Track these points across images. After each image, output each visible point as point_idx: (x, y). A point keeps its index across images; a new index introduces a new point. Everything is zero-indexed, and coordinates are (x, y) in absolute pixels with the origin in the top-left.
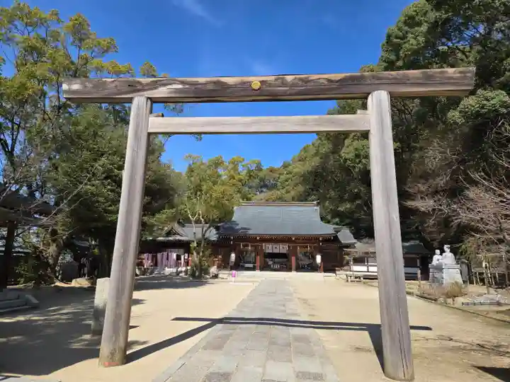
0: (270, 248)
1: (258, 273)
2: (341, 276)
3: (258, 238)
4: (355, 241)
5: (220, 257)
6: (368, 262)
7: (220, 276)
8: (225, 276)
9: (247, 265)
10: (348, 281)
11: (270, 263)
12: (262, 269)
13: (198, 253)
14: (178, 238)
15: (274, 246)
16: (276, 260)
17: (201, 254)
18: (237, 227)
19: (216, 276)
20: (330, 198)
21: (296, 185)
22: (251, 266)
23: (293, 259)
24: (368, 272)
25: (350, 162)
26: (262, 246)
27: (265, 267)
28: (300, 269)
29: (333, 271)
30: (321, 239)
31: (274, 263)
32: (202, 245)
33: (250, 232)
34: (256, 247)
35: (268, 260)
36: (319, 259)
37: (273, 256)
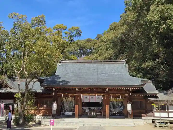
0: (87, 98)
1: (76, 120)
2: (147, 121)
3: (77, 89)
4: (157, 92)
5: (45, 106)
6: (168, 109)
7: (43, 123)
8: (48, 123)
9: (67, 113)
10: (156, 126)
11: (87, 111)
12: (80, 116)
13: (22, 103)
14: (8, 90)
15: (91, 97)
16: (93, 108)
17: (25, 103)
18: (59, 80)
19: (39, 124)
20: (135, 57)
21: (108, 49)
22: (71, 113)
23: (107, 107)
24: (168, 117)
25: (155, 24)
26: (80, 97)
27: (82, 115)
28: (113, 115)
29: (140, 117)
30: (131, 90)
31: (91, 111)
32: (25, 96)
33: (70, 84)
34: (75, 97)
35: (85, 108)
36: (129, 107)
37: (89, 105)
